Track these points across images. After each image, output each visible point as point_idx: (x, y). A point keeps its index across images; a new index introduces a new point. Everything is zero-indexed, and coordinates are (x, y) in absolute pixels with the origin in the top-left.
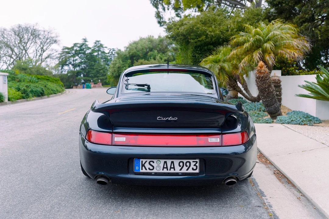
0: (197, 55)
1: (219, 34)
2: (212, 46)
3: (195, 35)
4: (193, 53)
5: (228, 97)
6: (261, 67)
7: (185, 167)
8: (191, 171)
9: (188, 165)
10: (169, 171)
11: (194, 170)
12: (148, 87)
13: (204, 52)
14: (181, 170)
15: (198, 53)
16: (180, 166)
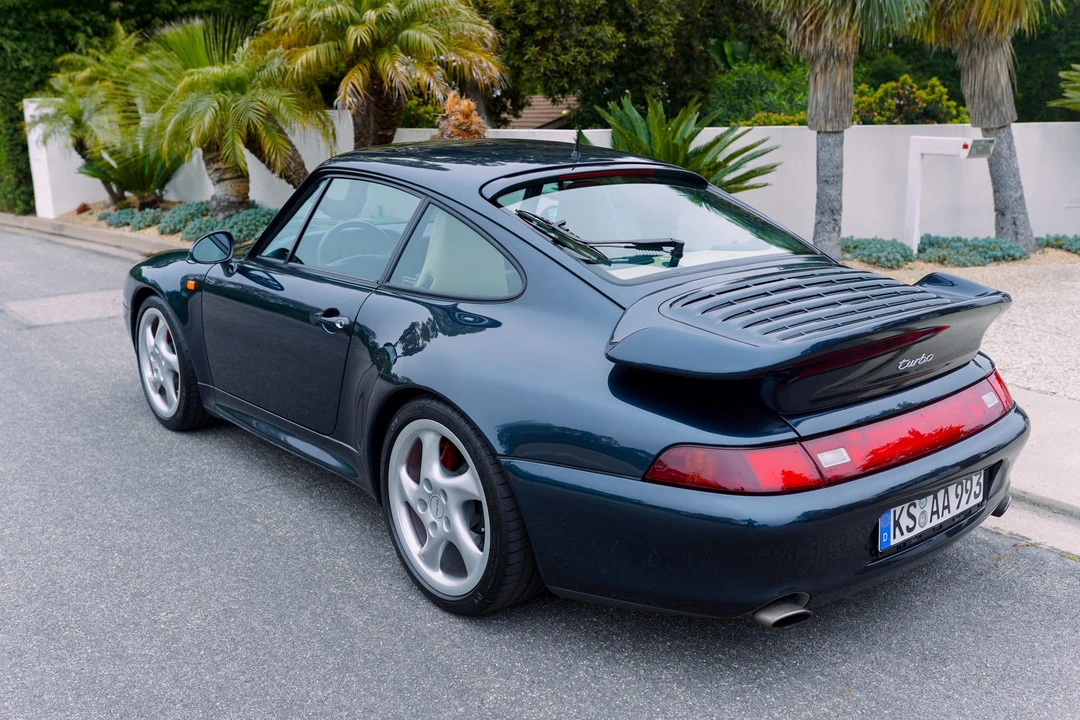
0: (8, 45)
2: (66, 16)
5: (219, 204)
6: (467, 116)
7: (965, 496)
8: (974, 502)
9: (969, 487)
10: (941, 520)
11: (976, 496)
12: (678, 249)
13: (31, 33)
14: (958, 508)
15: (11, 35)
16: (957, 496)
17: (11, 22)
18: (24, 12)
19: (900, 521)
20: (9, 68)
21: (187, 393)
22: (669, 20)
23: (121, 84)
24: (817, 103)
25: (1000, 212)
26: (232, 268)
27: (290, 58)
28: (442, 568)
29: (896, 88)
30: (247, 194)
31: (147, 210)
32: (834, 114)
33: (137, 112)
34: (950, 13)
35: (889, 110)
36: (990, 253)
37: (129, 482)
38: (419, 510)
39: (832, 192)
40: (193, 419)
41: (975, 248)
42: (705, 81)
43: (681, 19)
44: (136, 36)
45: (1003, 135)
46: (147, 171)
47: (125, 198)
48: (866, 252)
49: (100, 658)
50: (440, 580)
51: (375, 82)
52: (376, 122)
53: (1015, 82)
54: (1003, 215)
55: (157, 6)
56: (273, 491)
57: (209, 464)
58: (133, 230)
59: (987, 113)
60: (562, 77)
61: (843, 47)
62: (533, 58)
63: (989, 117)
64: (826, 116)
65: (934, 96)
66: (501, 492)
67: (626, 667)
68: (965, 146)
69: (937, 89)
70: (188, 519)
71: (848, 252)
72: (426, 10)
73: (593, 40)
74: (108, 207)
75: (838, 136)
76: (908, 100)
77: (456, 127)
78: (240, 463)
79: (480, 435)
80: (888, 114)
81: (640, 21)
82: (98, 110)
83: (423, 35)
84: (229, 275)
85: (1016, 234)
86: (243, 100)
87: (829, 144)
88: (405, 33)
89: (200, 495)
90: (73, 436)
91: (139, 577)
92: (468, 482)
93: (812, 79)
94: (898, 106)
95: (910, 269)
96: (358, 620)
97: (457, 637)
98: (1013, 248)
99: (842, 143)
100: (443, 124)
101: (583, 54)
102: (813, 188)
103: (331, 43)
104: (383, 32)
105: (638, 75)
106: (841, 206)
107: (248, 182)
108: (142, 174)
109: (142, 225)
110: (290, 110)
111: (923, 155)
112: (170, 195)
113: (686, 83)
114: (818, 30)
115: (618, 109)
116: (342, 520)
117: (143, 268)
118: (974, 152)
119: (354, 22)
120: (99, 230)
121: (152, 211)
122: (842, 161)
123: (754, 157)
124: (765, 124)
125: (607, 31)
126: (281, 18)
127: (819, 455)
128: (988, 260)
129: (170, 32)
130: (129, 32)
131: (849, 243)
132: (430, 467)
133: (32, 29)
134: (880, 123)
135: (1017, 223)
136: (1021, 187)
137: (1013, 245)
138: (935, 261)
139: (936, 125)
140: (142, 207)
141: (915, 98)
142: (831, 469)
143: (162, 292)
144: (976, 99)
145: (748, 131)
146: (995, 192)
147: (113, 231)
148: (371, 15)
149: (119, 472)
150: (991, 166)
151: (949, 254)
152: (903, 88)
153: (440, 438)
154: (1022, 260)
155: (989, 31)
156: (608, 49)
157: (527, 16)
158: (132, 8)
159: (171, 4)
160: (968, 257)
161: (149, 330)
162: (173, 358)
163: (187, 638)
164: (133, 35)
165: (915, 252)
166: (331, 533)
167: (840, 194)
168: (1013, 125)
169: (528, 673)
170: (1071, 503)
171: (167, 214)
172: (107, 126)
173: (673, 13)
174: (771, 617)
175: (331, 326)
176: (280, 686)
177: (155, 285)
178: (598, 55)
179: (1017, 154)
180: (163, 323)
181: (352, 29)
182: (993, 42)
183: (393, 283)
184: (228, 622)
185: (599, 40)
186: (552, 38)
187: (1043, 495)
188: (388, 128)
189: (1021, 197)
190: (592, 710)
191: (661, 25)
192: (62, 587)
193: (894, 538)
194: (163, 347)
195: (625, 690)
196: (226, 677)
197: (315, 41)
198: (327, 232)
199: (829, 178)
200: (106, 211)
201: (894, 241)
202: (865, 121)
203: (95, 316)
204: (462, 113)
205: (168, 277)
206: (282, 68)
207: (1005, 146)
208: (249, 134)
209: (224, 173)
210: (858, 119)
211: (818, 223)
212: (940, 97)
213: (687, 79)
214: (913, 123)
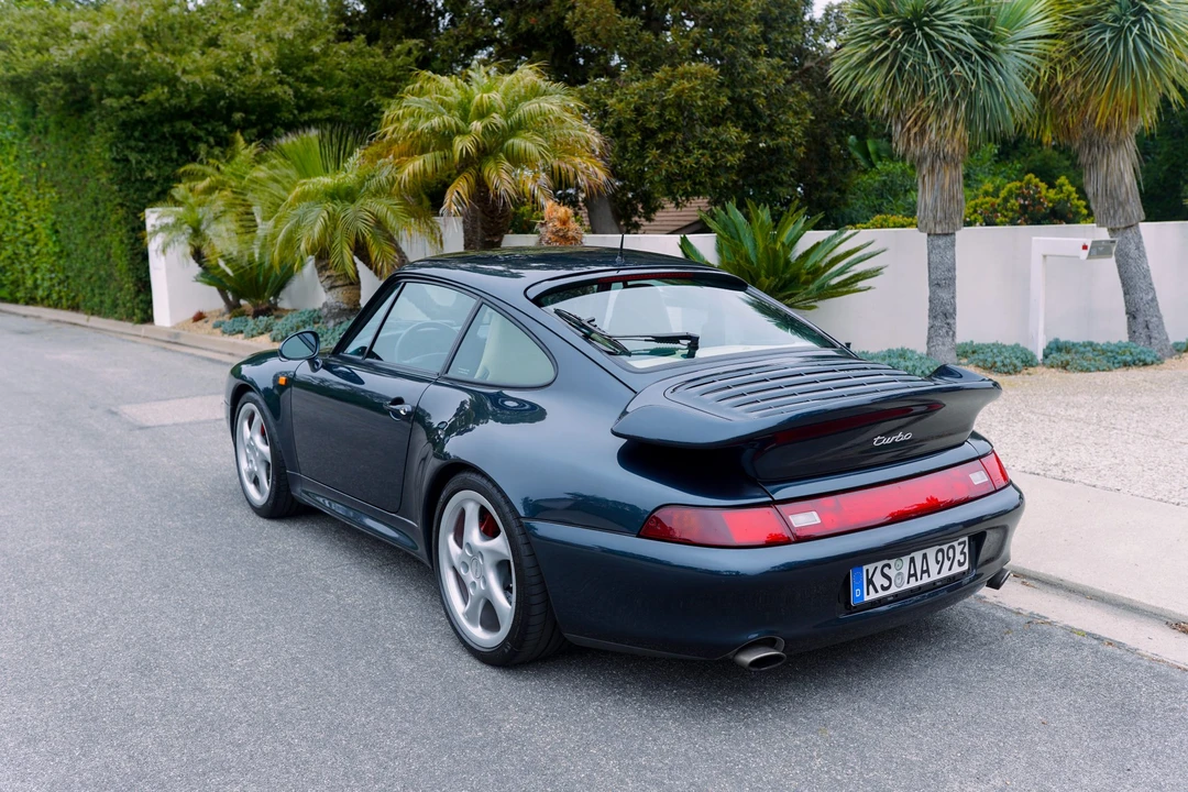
0: (133, 157)
1: (216, 81)
2: (190, 127)
3: (120, 81)
4: (114, 149)
5: (330, 312)
6: (564, 223)
7: (947, 564)
8: (956, 569)
9: (951, 555)
10: (920, 583)
11: (960, 564)
12: (694, 342)
13: (156, 145)
14: (939, 573)
15: (136, 146)
16: (938, 562)
17: (137, 134)
18: (150, 125)
19: (874, 579)
20: (133, 179)
21: (277, 482)
22: (799, 119)
23: (240, 193)
24: (925, 205)
25: (1132, 315)
26: (318, 364)
27: (399, 167)
28: (482, 625)
29: (1021, 187)
30: (358, 301)
31: (261, 317)
32: (942, 216)
33: (255, 221)
34: (1065, 111)
35: (1012, 210)
36: (1119, 358)
37: (220, 559)
38: (462, 572)
39: (944, 295)
40: (284, 507)
41: (1104, 352)
42: (841, 182)
43: (813, 118)
44: (257, 146)
45: (1130, 235)
46: (261, 279)
47: (240, 306)
48: (981, 357)
49: (183, 690)
50: (479, 634)
51: (481, 191)
52: (483, 228)
53: (1141, 178)
54: (1134, 318)
55: (278, 115)
56: (348, 569)
57: (294, 546)
58: (245, 338)
59: (1112, 212)
60: (685, 180)
61: (948, 149)
62: (654, 161)
63: (1114, 217)
64: (935, 217)
65: (1062, 195)
66: (524, 550)
67: (632, 707)
68: (1085, 247)
69: (1064, 188)
70: (270, 589)
71: (966, 357)
72: (532, 119)
73: (717, 142)
74: (224, 314)
75: (948, 239)
76: (1034, 200)
77: (553, 233)
78: (323, 545)
79: (508, 502)
80: (1011, 214)
81: (768, 120)
82: (216, 218)
83: (528, 144)
84: (315, 370)
85: (1150, 338)
86: (352, 209)
87: (939, 247)
88: (510, 141)
89: (283, 571)
90: (173, 521)
91: (222, 632)
92: (500, 544)
93: (920, 181)
94: (1021, 206)
95: (1029, 374)
96: (406, 668)
97: (489, 683)
98: (1145, 353)
99: (954, 246)
100: (542, 230)
101: (707, 156)
102: (926, 292)
103: (437, 153)
104: (489, 142)
105: (768, 176)
106: (955, 310)
107: (359, 289)
108: (257, 282)
109: (255, 332)
110: (396, 216)
111: (1045, 256)
112: (284, 304)
113: (821, 184)
114: (923, 132)
115: (723, 212)
116: (406, 592)
117: (243, 366)
118: (1094, 252)
119: (460, 132)
120: (213, 338)
121: (266, 318)
122: (954, 264)
123: (861, 260)
124: (882, 227)
125: (732, 132)
126: (391, 128)
127: (790, 517)
128: (1117, 365)
129: (287, 141)
130: (249, 142)
131: (967, 348)
132: (471, 533)
133: (157, 141)
134: (1003, 224)
135: (1150, 326)
136: (1153, 289)
137: (1145, 349)
138: (1058, 366)
139: (1064, 226)
140: (256, 315)
141: (1040, 198)
142: (800, 528)
143: (258, 389)
144: (1100, 198)
145: (855, 234)
146: (1125, 294)
147: (227, 338)
148: (477, 125)
149: (212, 551)
150: (1119, 267)
151: (1072, 359)
152: (1028, 188)
153: (479, 506)
154: (1154, 366)
155: (1108, 129)
156: (734, 151)
157: (648, 119)
158: (254, 117)
159: (292, 113)
160: (1093, 362)
161: (246, 424)
162: (266, 449)
163: (258, 678)
164: (254, 144)
165: (1040, 356)
166: (395, 602)
167: (953, 297)
168: (1141, 224)
169: (545, 710)
170: (1102, 589)
171: (280, 322)
172: (225, 234)
173: (804, 112)
174: (748, 658)
175: (397, 413)
176: (330, 713)
177: (252, 382)
178: (723, 157)
179: (1148, 255)
180: (258, 417)
181: (457, 139)
182: (1113, 141)
183: (451, 374)
184: (293, 667)
185: (722, 142)
186: (674, 139)
187: (1079, 582)
188: (495, 235)
189: (1154, 299)
190: (593, 737)
191: (790, 125)
192: (155, 639)
193: (868, 594)
194: (258, 439)
195: (626, 724)
196: (286, 706)
197: (424, 150)
198: (404, 332)
199: (942, 281)
200: (221, 319)
201: (1017, 346)
202: (989, 222)
203: (202, 419)
204: (559, 219)
205: (262, 375)
206: (390, 177)
207: (1132, 246)
208: (357, 241)
209: (335, 281)
210: (981, 221)
211: (931, 327)
212: (1068, 196)
213: (823, 180)
214: (1039, 223)
